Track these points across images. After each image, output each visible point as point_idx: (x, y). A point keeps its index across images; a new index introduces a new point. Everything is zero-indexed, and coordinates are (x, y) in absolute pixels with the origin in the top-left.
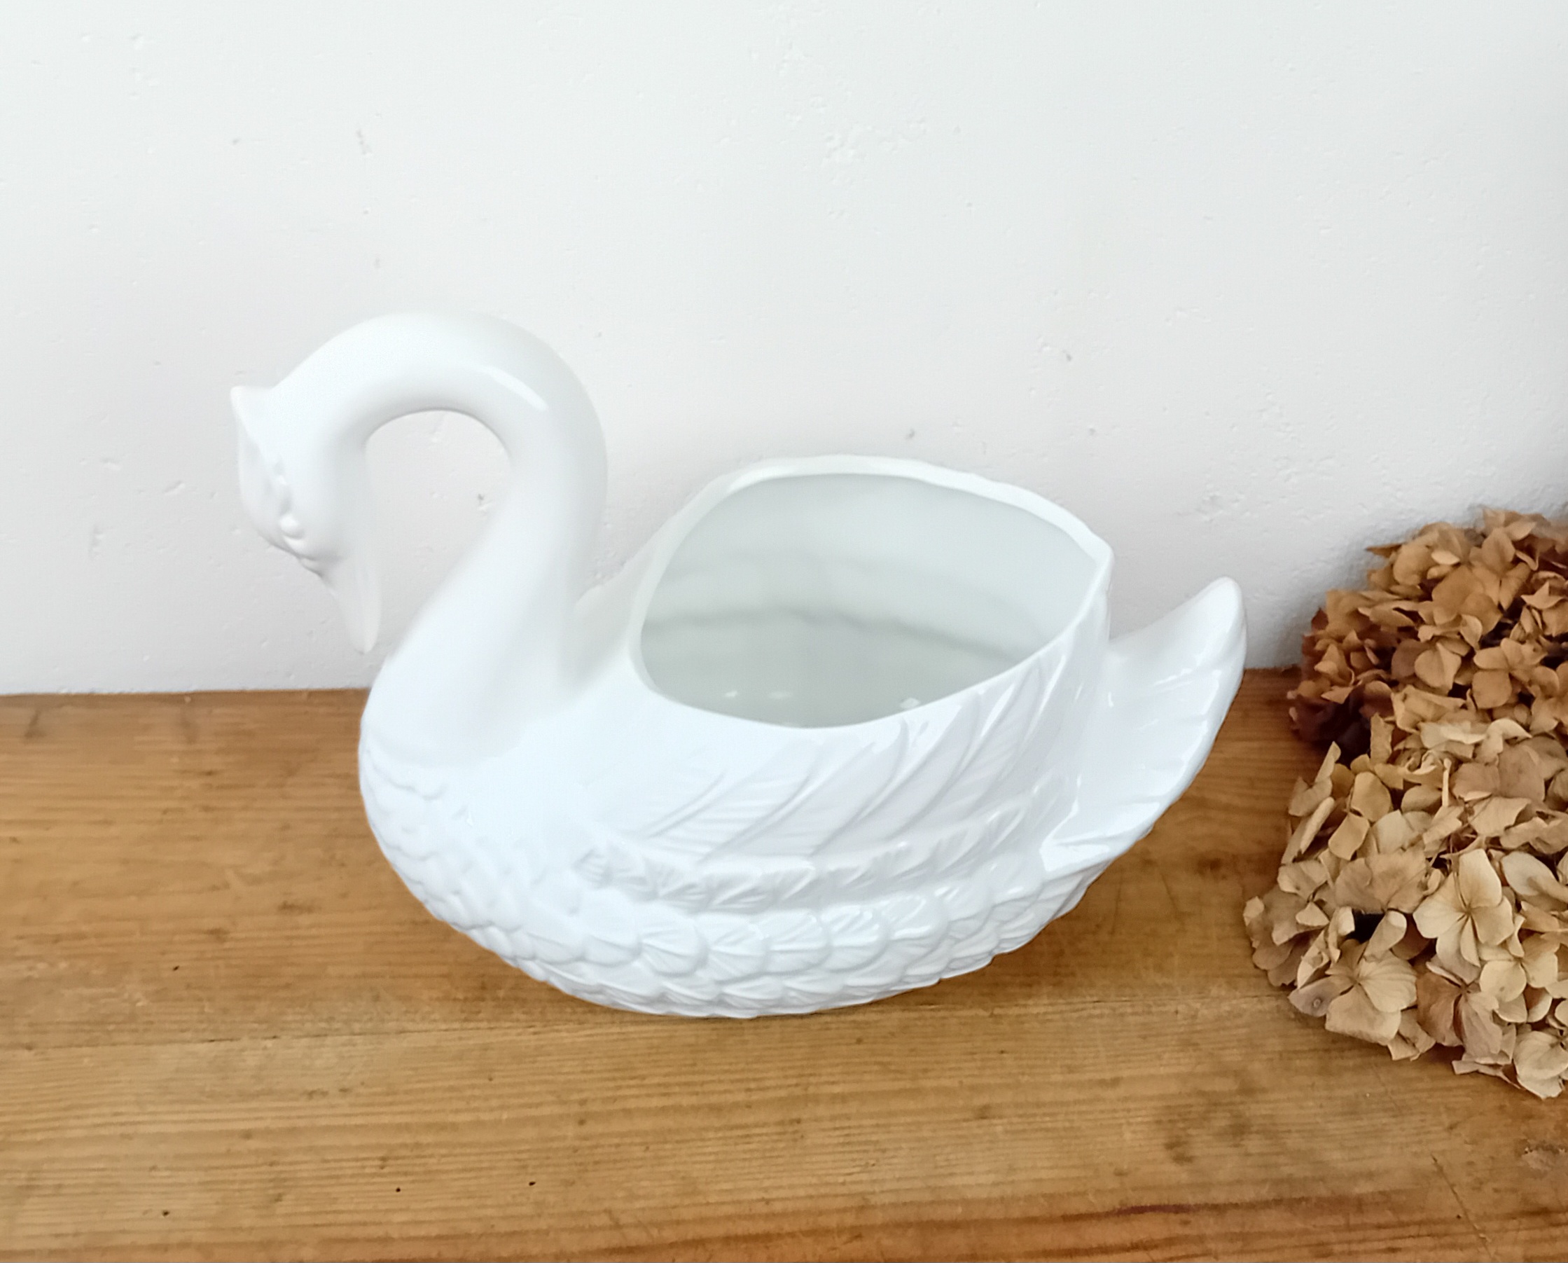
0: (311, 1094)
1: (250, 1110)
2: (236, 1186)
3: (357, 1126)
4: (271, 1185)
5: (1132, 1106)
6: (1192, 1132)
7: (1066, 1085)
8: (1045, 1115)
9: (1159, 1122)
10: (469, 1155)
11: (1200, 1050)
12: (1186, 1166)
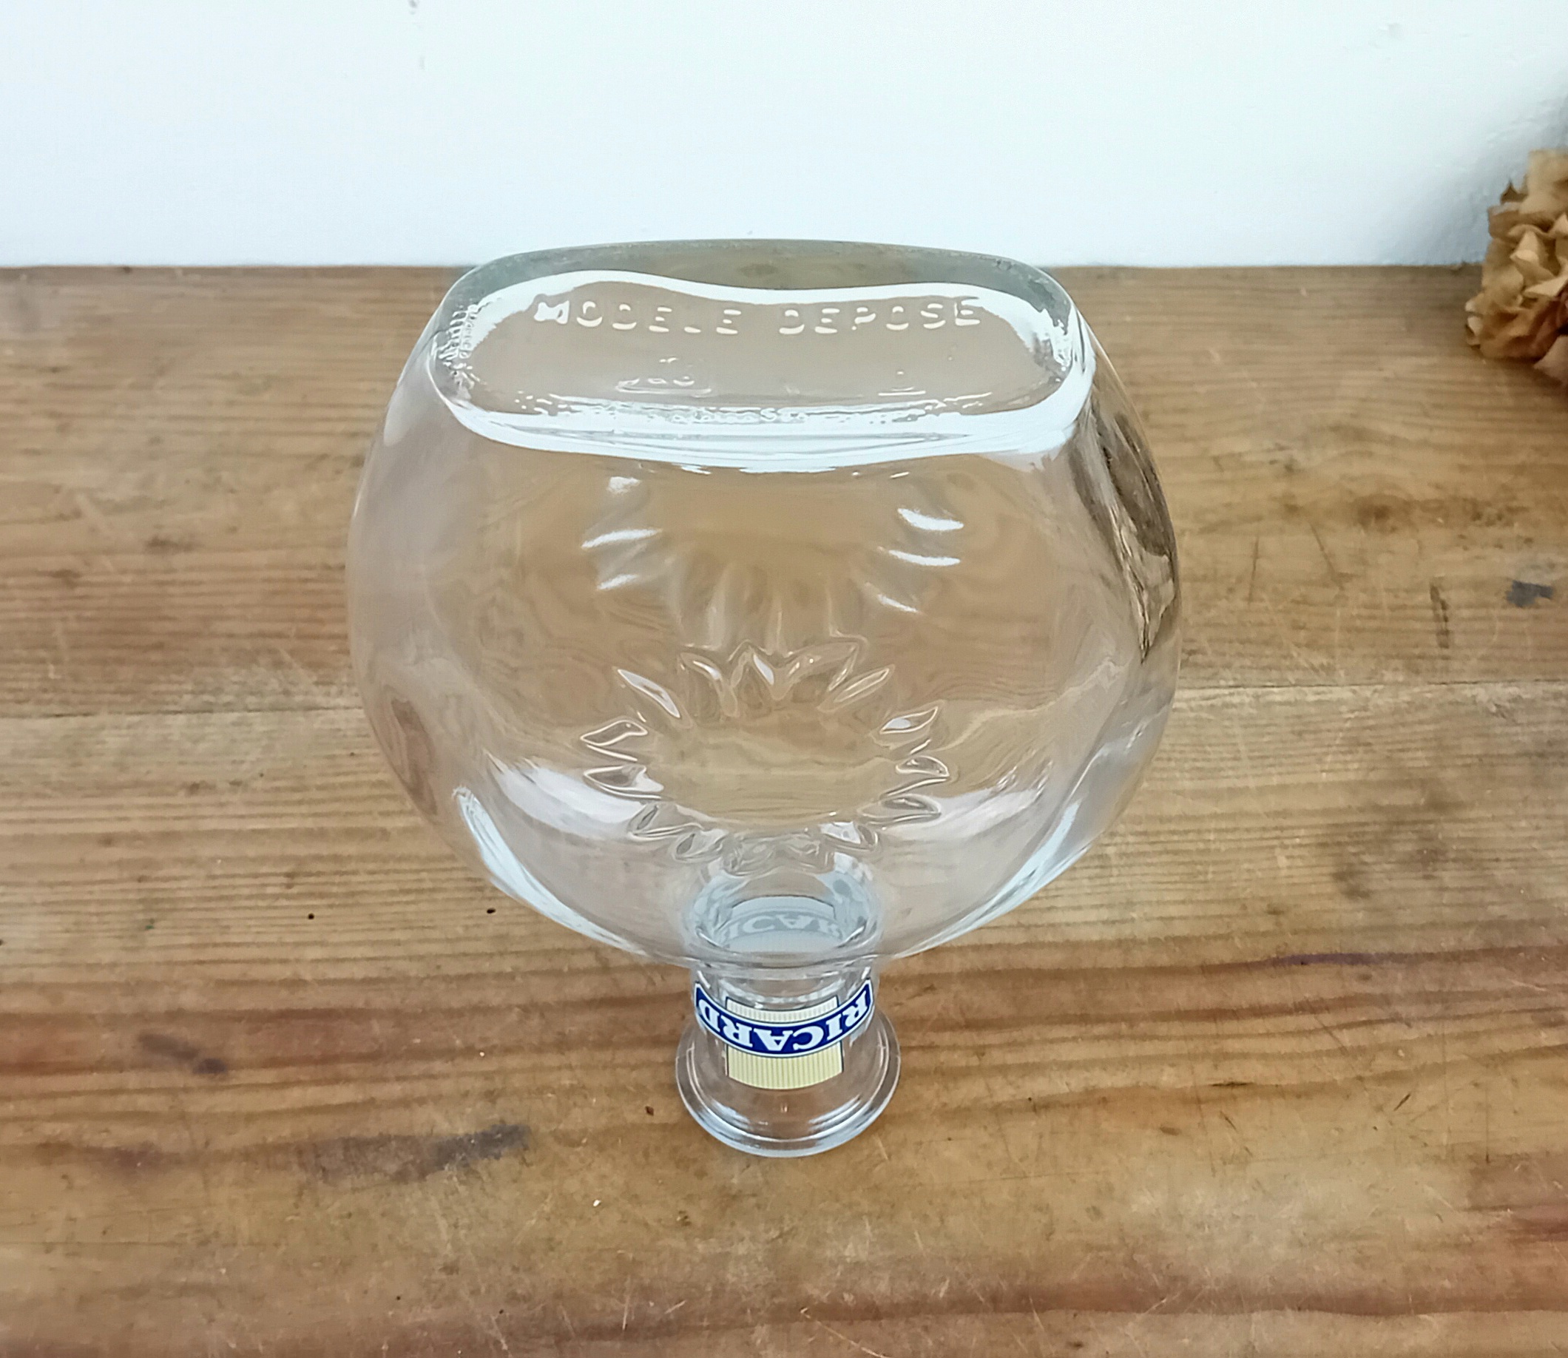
0: (194, 788)
1: (109, 808)
2: (92, 909)
3: (254, 831)
4: (141, 907)
5: (1288, 822)
6: (1367, 858)
7: (1198, 794)
8: (1173, 832)
9: (1323, 845)
10: (405, 872)
11: (1374, 752)
12: (1362, 903)
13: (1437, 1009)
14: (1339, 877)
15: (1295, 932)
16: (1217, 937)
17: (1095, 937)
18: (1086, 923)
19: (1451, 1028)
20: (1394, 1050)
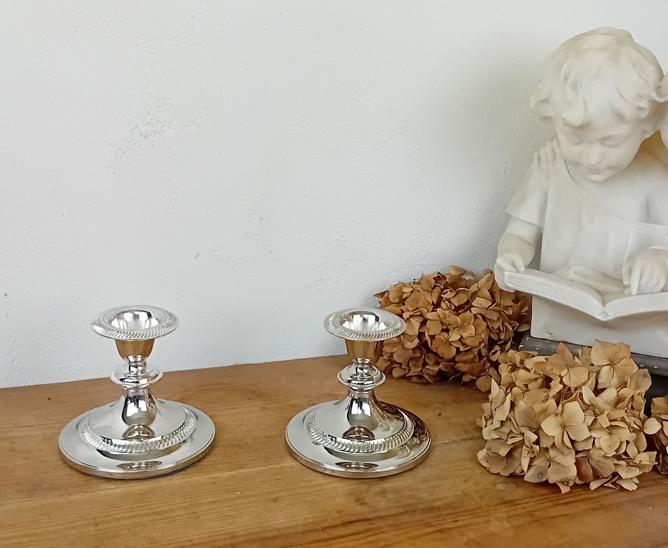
5: (337, 490)
6: (364, 495)
8: (302, 497)
12: (366, 506)
13: (395, 528)
14: (357, 501)
15: (347, 516)
16: (323, 521)
17: (284, 526)
18: (281, 523)
19: (399, 532)
20: (385, 540)
